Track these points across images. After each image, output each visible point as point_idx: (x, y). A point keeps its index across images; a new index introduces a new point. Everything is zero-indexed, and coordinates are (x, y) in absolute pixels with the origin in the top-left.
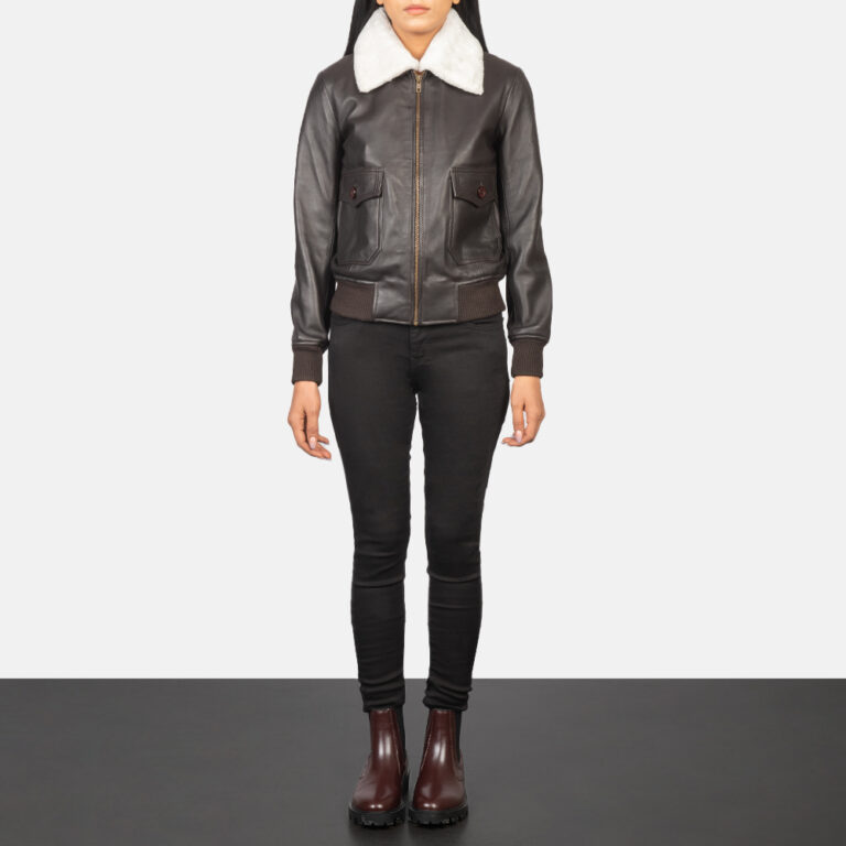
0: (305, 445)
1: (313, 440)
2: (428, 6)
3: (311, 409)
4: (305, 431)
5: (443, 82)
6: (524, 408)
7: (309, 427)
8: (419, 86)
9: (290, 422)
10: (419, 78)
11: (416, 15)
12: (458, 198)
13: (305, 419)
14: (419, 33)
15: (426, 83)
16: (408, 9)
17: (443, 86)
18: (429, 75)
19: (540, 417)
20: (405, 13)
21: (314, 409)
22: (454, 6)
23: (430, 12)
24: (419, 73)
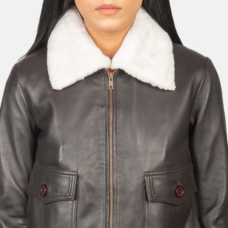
2: (119, 5)
5: (136, 79)
8: (111, 83)
10: (111, 75)
11: (108, 16)
12: (153, 201)
14: (111, 32)
15: (118, 80)
16: (101, 8)
17: (136, 84)
18: (121, 73)
20: (96, 12)
23: (121, 12)
24: (111, 70)
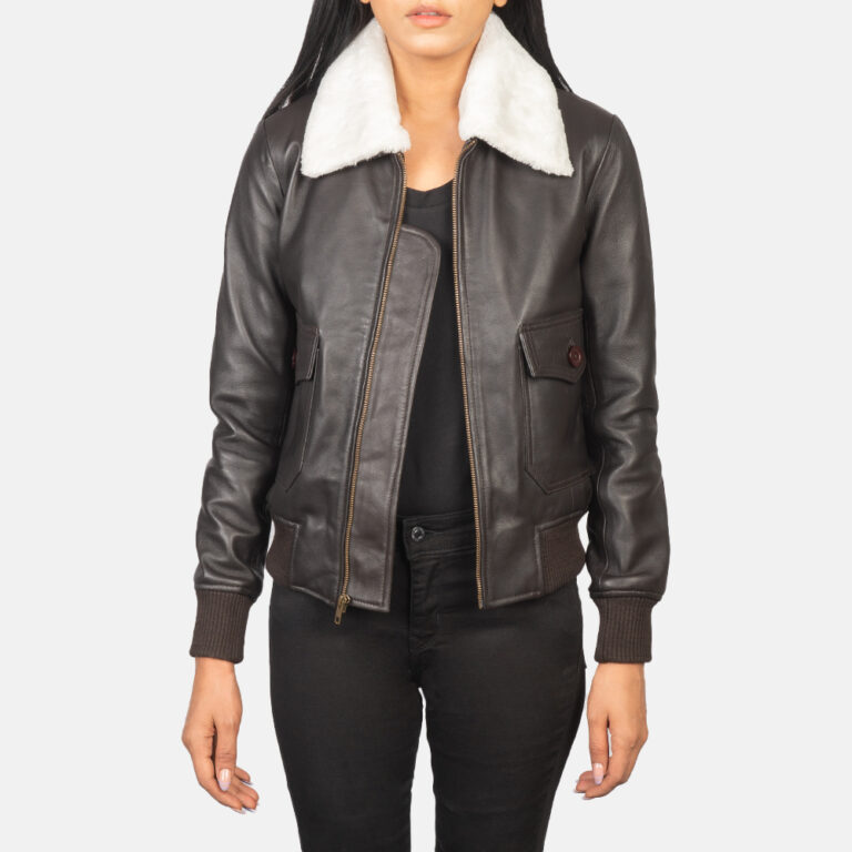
0: (212, 784)
1: (225, 775)
2: (450, 12)
3: (224, 720)
4: (213, 757)
6: (608, 725)
7: (219, 752)
9: (187, 743)
11: (428, 29)
12: (536, 378)
13: (215, 738)
16: (416, 14)
19: (639, 741)
21: (231, 720)
22: (496, 9)
23: (452, 21)
